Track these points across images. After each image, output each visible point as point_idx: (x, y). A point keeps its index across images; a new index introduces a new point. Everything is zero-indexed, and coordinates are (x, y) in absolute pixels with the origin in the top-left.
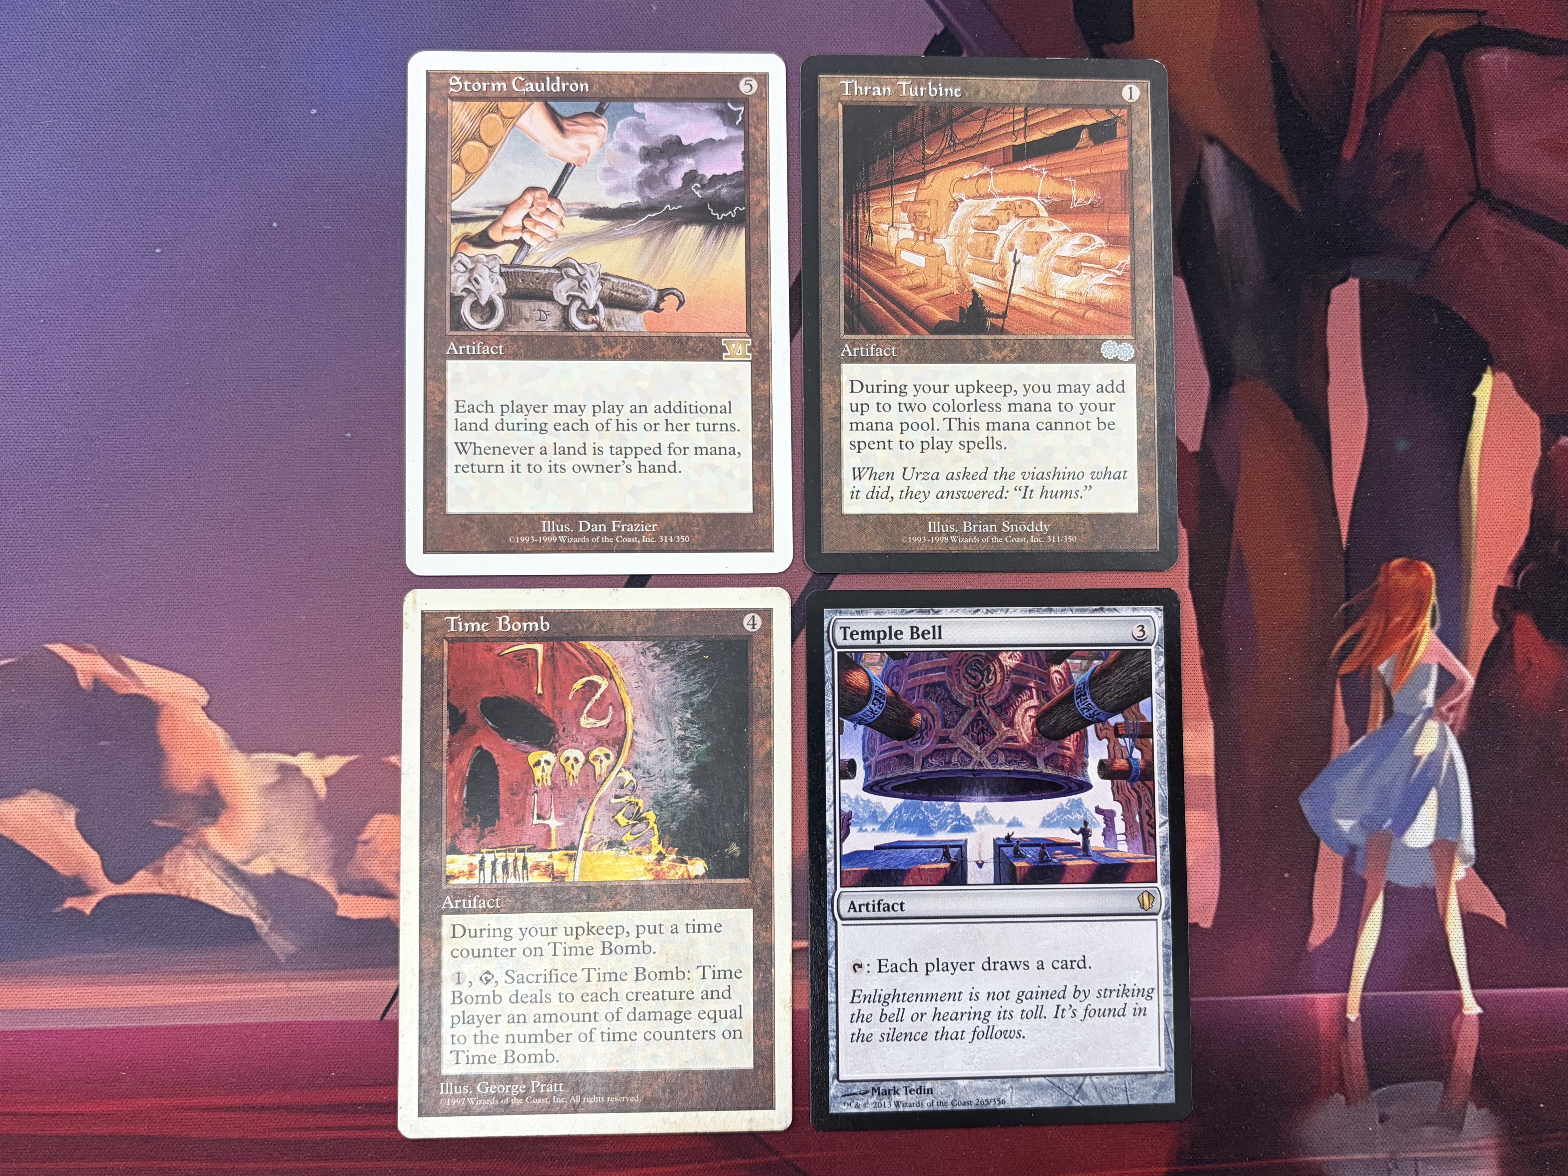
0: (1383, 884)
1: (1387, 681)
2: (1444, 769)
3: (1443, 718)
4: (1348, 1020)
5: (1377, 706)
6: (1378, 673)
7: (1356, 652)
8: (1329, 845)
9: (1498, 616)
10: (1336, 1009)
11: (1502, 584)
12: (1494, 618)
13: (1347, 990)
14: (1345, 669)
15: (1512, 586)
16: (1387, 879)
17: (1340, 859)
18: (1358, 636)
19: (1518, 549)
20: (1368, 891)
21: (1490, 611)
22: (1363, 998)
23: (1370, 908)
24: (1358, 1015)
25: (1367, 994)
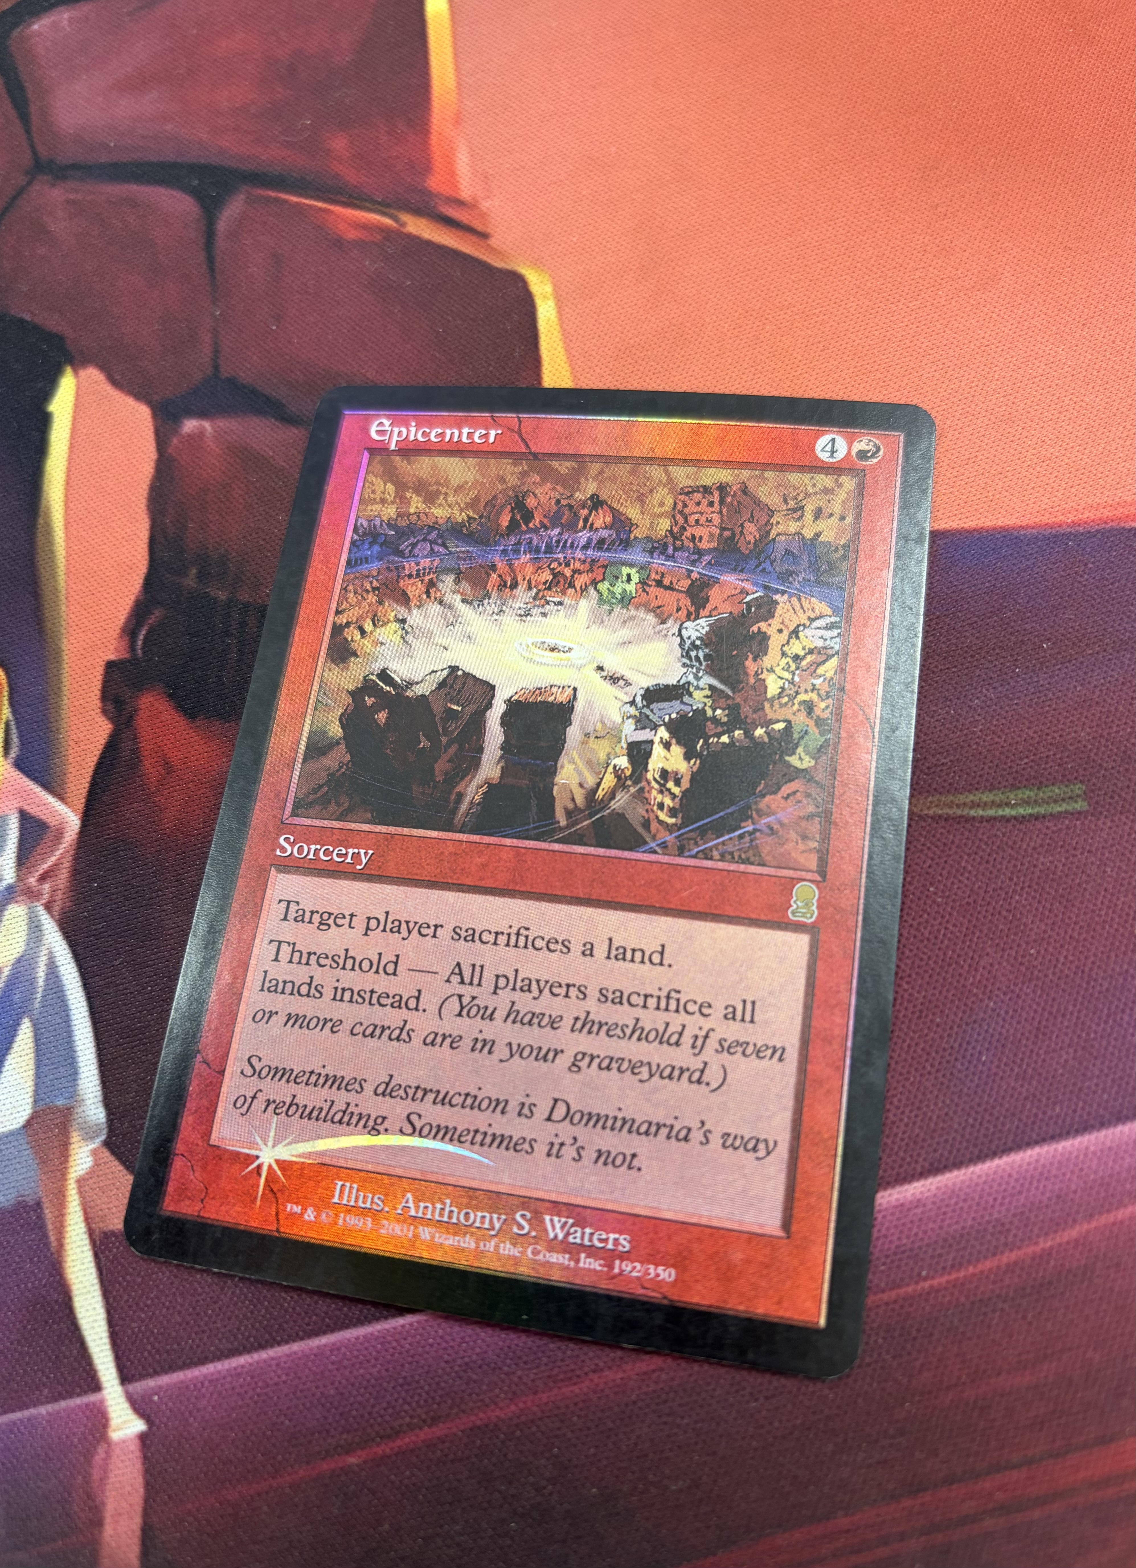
2: (41, 982)
3: (31, 895)
9: (110, 707)
11: (113, 657)
12: (104, 712)
15: (127, 656)
19: (133, 598)
21: (98, 703)
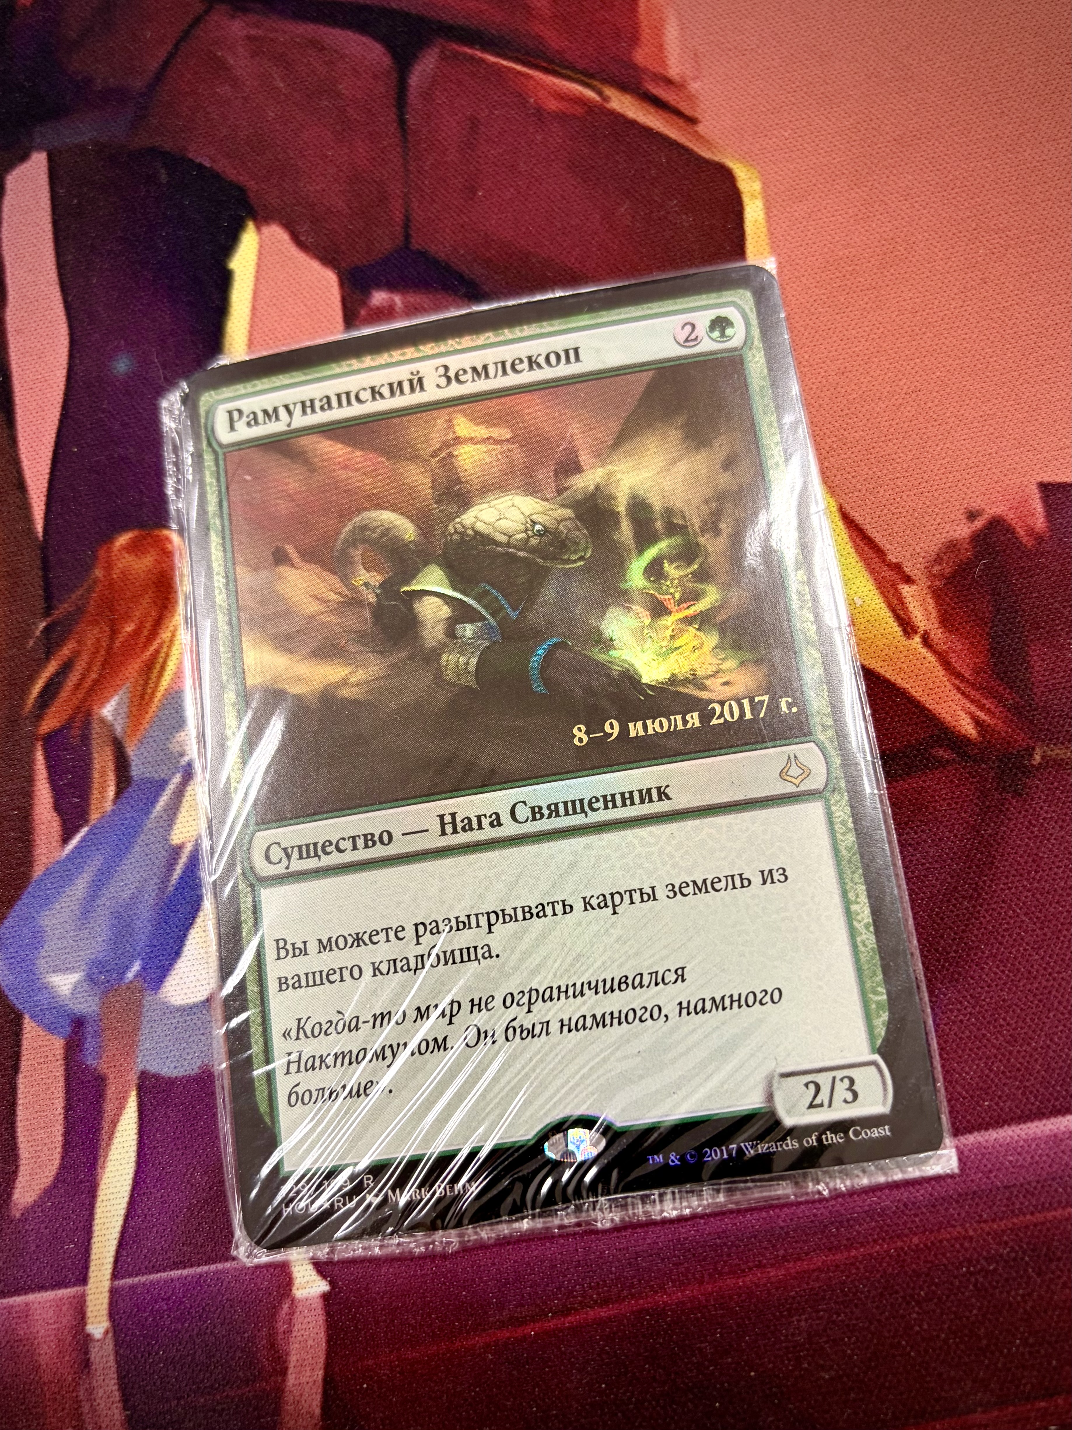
0: (133, 1078)
1: (118, 729)
4: (88, 1337)
5: (103, 774)
6: (103, 721)
7: (65, 693)
8: (40, 1022)
10: (68, 1319)
13: (83, 1280)
14: (48, 724)
16: (141, 1067)
17: (57, 1044)
18: (66, 667)
20: (111, 1092)
22: (113, 1292)
23: (114, 1123)
24: (106, 1324)
25: (122, 1282)
